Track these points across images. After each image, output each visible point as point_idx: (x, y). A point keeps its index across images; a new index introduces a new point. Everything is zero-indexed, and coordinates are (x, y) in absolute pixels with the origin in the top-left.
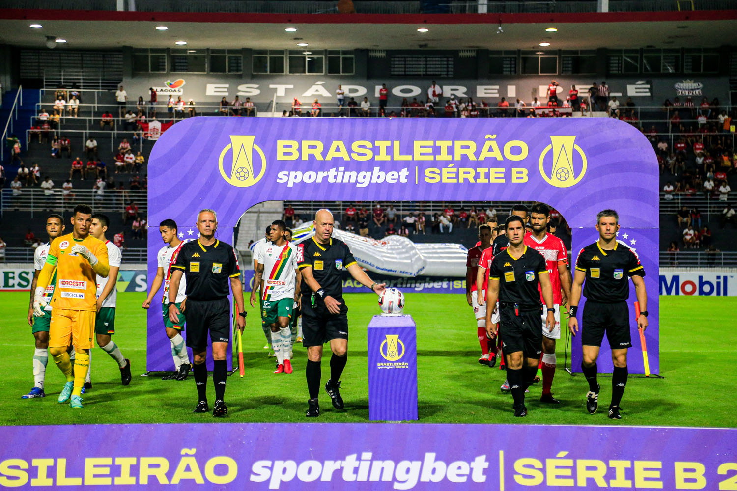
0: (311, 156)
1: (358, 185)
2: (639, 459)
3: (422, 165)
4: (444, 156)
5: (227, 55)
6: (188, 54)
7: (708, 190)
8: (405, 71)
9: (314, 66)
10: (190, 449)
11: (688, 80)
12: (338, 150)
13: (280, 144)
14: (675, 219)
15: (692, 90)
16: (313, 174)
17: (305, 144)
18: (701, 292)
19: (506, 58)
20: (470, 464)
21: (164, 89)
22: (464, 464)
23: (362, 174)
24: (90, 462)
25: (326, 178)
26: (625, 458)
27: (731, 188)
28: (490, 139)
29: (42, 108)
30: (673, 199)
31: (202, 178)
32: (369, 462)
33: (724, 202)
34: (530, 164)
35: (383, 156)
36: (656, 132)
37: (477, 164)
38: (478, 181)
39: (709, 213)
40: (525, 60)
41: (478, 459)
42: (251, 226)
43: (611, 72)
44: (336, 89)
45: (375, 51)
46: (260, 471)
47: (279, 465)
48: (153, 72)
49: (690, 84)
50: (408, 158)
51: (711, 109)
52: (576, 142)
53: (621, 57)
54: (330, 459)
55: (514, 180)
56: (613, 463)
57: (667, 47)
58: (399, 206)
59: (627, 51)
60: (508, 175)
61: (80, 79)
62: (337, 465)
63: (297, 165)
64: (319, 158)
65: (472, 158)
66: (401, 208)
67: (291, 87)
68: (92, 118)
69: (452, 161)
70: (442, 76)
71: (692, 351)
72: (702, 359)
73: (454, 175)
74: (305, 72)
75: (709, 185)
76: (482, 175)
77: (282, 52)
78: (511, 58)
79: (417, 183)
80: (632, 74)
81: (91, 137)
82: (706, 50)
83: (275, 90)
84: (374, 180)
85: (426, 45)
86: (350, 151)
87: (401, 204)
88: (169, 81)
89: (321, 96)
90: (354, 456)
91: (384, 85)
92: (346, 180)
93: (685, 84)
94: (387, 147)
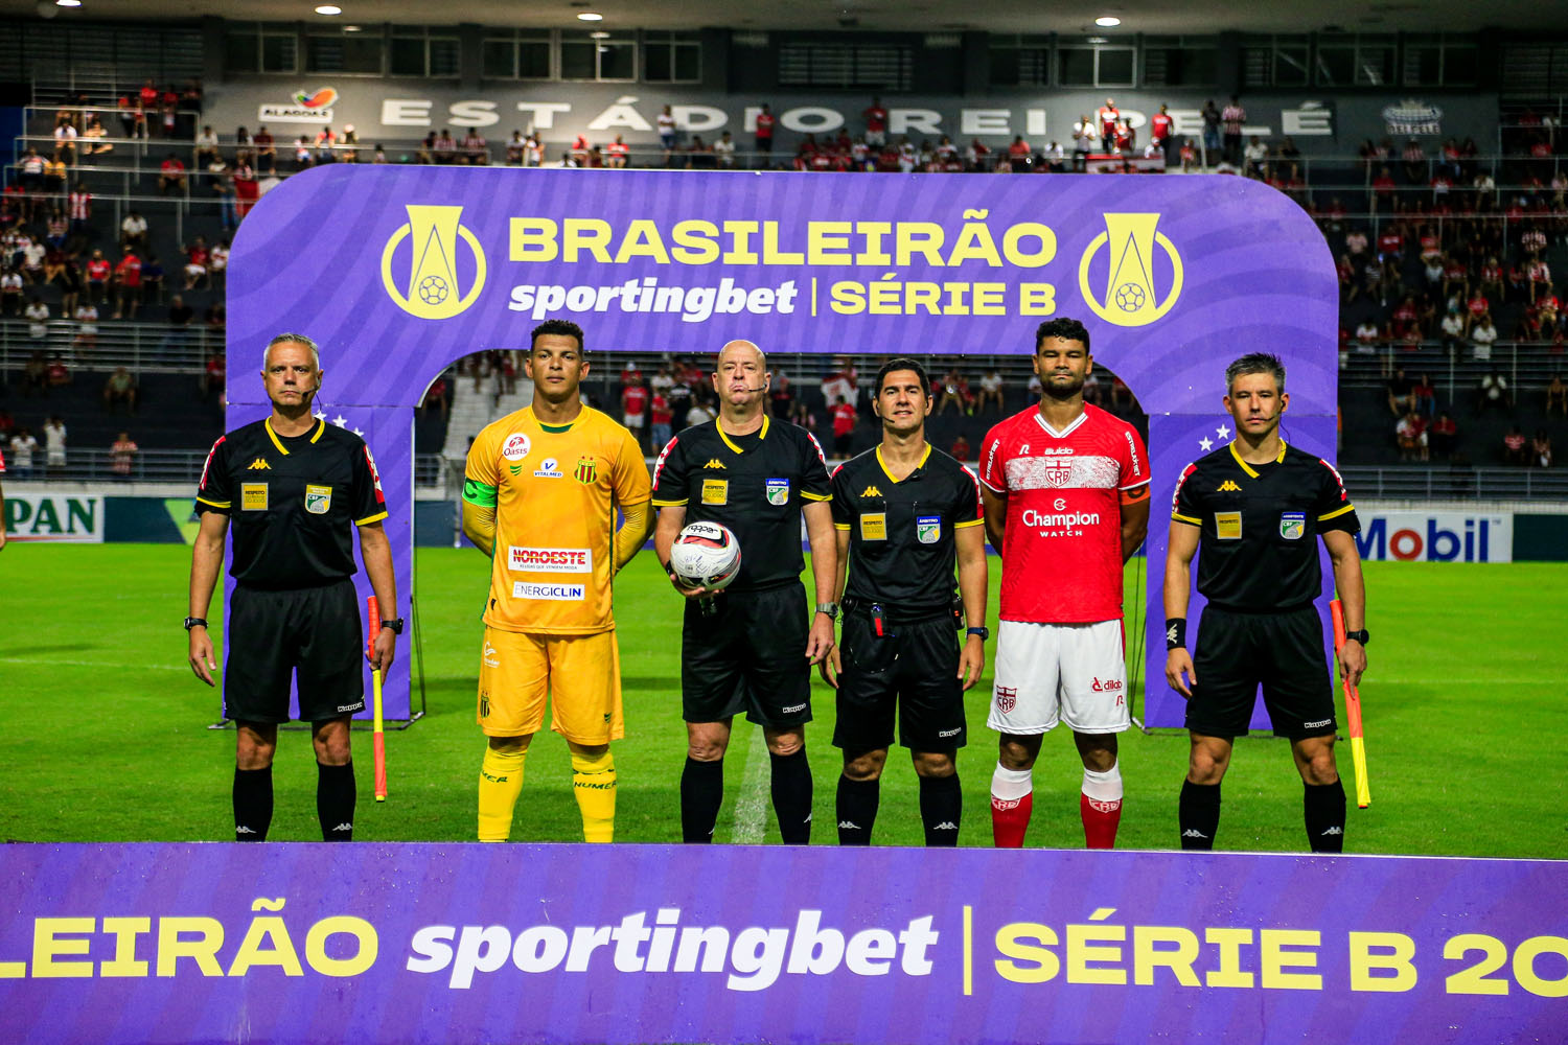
0: (585, 254)
1: (686, 318)
2: (1273, 924)
3: (827, 276)
4: (873, 256)
5: (428, 39)
6: (344, 34)
7: (1450, 338)
8: (810, 77)
9: (615, 65)
10: (273, 899)
11: (1412, 102)
12: (643, 240)
13: (517, 225)
14: (1382, 398)
15: (1420, 122)
16: (588, 291)
17: (572, 225)
18: (1433, 554)
19: (1025, 50)
20: (897, 936)
21: (291, 108)
22: (884, 937)
23: (696, 292)
24: (44, 929)
25: (615, 302)
26: (1238, 924)
27: (1498, 334)
28: (973, 220)
29: (29, 148)
30: (1377, 356)
31: (346, 300)
32: (674, 930)
33: (1482, 363)
34: (1061, 274)
35: (740, 256)
36: (1343, 210)
37: (946, 275)
38: (948, 310)
39: (1451, 386)
40: (1065, 55)
41: (915, 924)
42: (477, 405)
43: (1251, 83)
44: (658, 114)
45: (745, 32)
46: (429, 947)
47: (472, 935)
48: (267, 73)
49: (1416, 111)
50: (796, 259)
51: (1460, 162)
52: (1160, 227)
53: (1271, 50)
54: (585, 923)
55: (1025, 309)
56: (1213, 935)
57: (1368, 29)
58: (794, 366)
59: (1283, 38)
60: (1011, 299)
61: (109, 86)
62: (603, 936)
63: (554, 273)
64: (602, 257)
65: (935, 260)
66: (799, 370)
67: (565, 108)
68: (137, 170)
69: (892, 267)
70: (889, 88)
71: (1406, 681)
72: (1426, 697)
73: (895, 298)
74: (593, 76)
75: (1452, 326)
76: (957, 299)
77: (545, 32)
78: (1035, 51)
79: (814, 314)
80: (1292, 87)
81: (135, 212)
82: (1450, 37)
83: (530, 115)
84: (722, 307)
85: (853, 22)
86: (669, 243)
87: (799, 362)
88: (302, 93)
89: (629, 129)
90: (641, 916)
91: (765, 107)
92: (660, 307)
93: (1404, 111)
94: (750, 234)
